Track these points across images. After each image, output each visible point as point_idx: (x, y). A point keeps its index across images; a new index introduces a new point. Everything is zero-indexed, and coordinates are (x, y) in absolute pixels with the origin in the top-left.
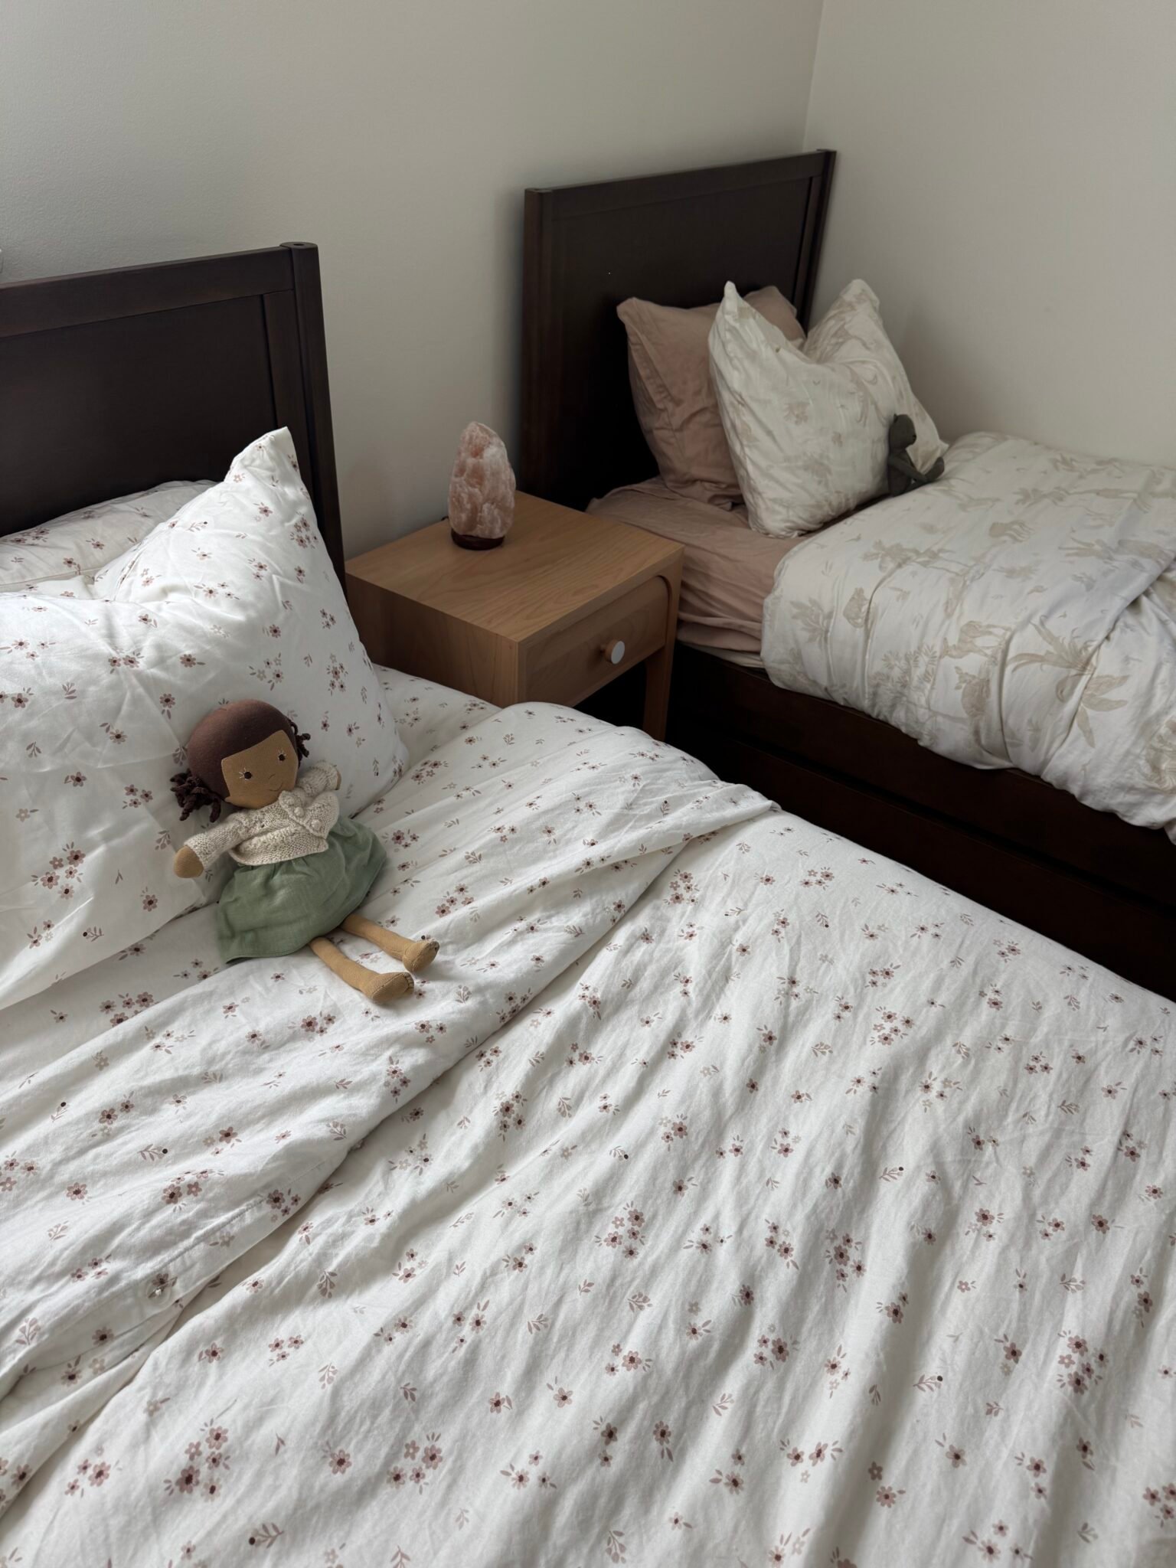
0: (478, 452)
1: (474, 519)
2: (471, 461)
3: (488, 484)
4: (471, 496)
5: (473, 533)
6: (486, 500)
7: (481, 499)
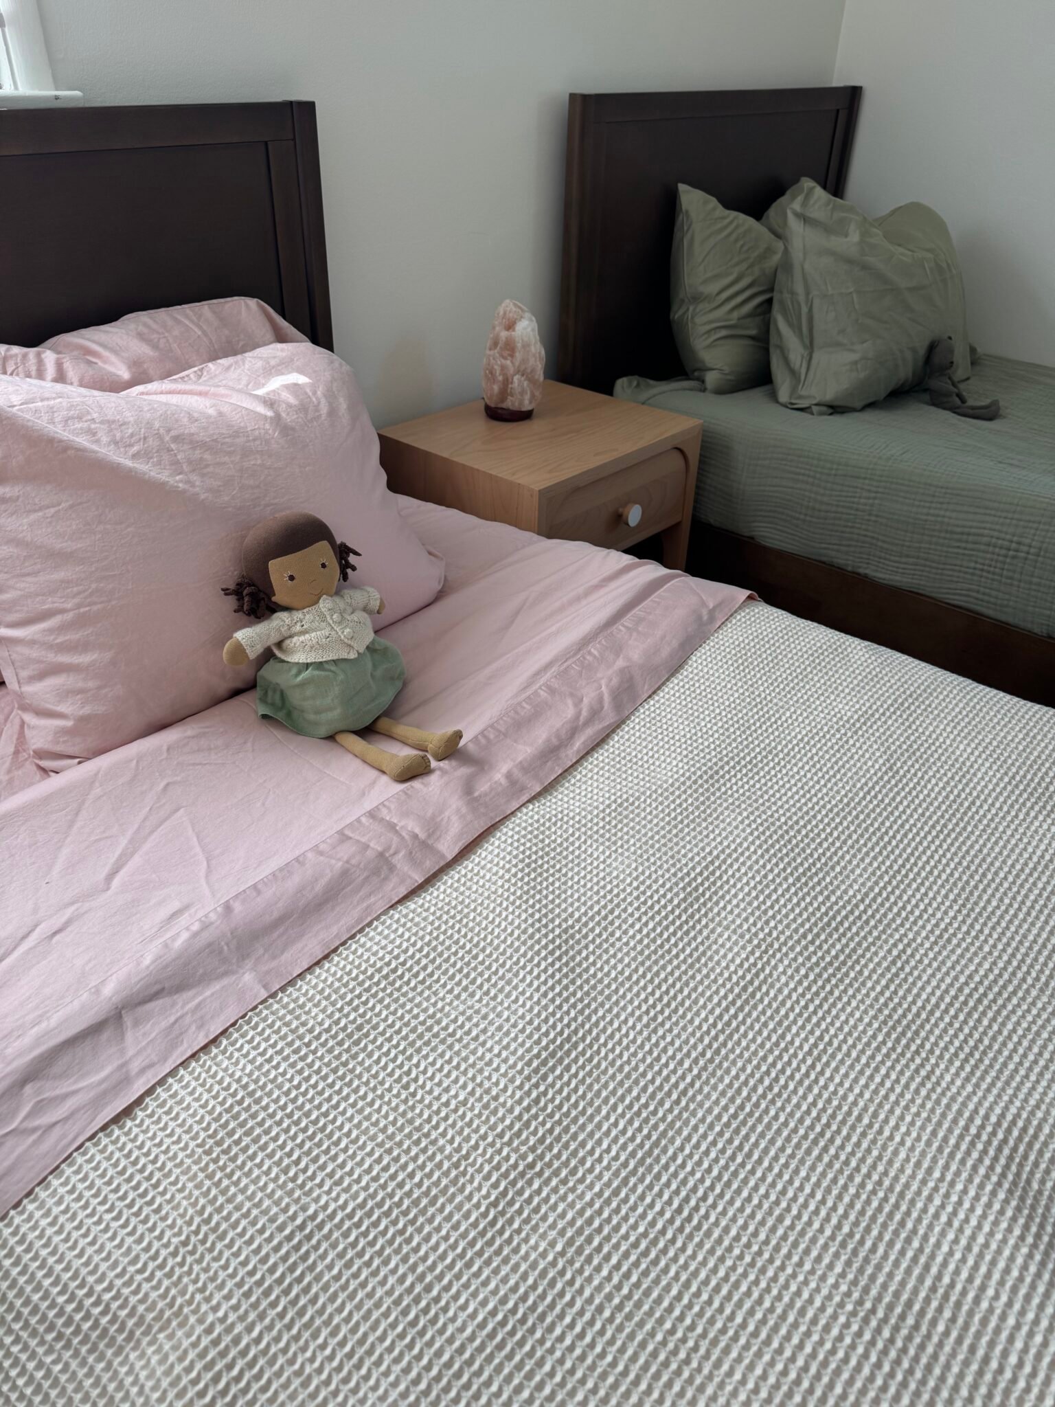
0: (510, 326)
1: (504, 392)
2: (504, 334)
3: (518, 356)
4: (503, 368)
5: (504, 406)
6: (518, 372)
7: (511, 370)
